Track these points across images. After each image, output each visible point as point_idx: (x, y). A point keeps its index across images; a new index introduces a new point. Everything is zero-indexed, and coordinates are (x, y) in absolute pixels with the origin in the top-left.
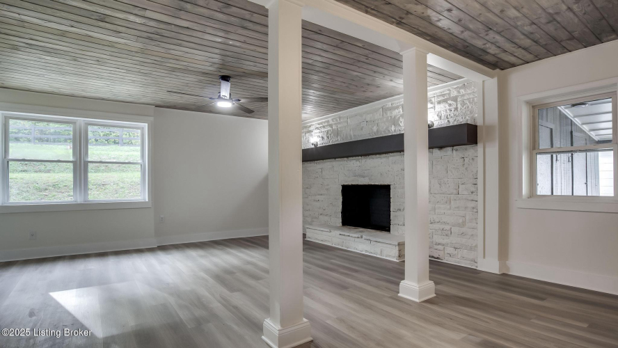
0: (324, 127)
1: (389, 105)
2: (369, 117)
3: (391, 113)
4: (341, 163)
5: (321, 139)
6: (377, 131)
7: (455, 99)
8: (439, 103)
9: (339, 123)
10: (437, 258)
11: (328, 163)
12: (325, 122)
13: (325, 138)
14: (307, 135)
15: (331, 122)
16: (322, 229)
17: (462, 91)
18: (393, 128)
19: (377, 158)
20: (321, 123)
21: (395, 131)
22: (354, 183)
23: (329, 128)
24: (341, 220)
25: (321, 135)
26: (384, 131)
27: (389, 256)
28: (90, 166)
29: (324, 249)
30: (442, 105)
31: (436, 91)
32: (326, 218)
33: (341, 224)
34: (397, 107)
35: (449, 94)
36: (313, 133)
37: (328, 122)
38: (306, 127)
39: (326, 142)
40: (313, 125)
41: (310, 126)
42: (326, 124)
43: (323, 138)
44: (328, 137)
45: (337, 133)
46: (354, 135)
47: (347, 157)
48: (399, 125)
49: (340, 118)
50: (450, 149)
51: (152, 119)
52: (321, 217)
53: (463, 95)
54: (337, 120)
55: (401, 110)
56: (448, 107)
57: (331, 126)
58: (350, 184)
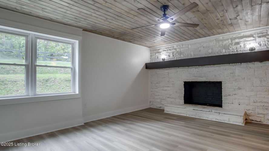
0: (170, 50)
1: (221, 38)
2: (205, 45)
3: (223, 43)
4: (184, 69)
5: (168, 56)
6: (212, 52)
8: (259, 37)
9: (183, 48)
10: (259, 122)
11: (174, 70)
12: (171, 47)
13: (171, 55)
14: (157, 54)
15: (175, 47)
16: (178, 107)
18: (224, 51)
19: (211, 67)
20: (168, 48)
21: (225, 52)
22: (193, 81)
23: (174, 51)
24: (183, 101)
25: (168, 54)
27: (236, 122)
28: (38, 69)
29: (188, 119)
31: (257, 31)
32: (172, 100)
33: (184, 103)
34: (228, 39)
35: (267, 32)
36: (161, 53)
37: (174, 47)
38: (156, 50)
39: (172, 58)
40: (161, 49)
41: (159, 49)
42: (172, 48)
43: (169, 56)
44: (173, 56)
45: (180, 53)
46: (194, 54)
47: (188, 66)
48: (229, 49)
49: (183, 45)
51: (81, 38)
52: (169, 99)
54: (180, 46)
55: (230, 41)
56: (266, 40)
57: (176, 49)
58: (191, 81)
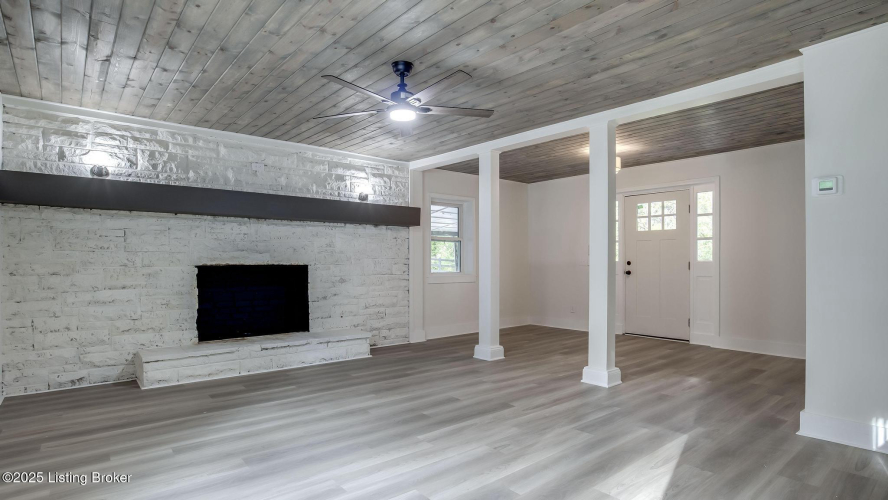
0: (136, 139)
1: (309, 154)
2: (270, 161)
3: (313, 167)
4: (197, 224)
5: (124, 163)
6: (287, 186)
7: (389, 177)
8: (374, 175)
9: (196, 149)
13: (142, 163)
14: (54, 139)
15: (163, 136)
17: (397, 172)
18: (315, 188)
20: (126, 129)
21: (317, 192)
22: (231, 263)
23: (157, 148)
24: (196, 333)
25: (123, 153)
26: (300, 189)
30: (377, 180)
31: (371, 162)
33: (196, 340)
34: (322, 163)
35: (383, 170)
36: (86, 142)
37: (154, 133)
38: (50, 118)
39: (144, 174)
40: (88, 122)
41: (73, 121)
42: (148, 135)
43: (131, 163)
44: (154, 166)
45: (186, 164)
48: (325, 187)
49: (196, 138)
50: (384, 227)
53: (396, 177)
55: (327, 167)
56: (383, 184)
57: (164, 144)
